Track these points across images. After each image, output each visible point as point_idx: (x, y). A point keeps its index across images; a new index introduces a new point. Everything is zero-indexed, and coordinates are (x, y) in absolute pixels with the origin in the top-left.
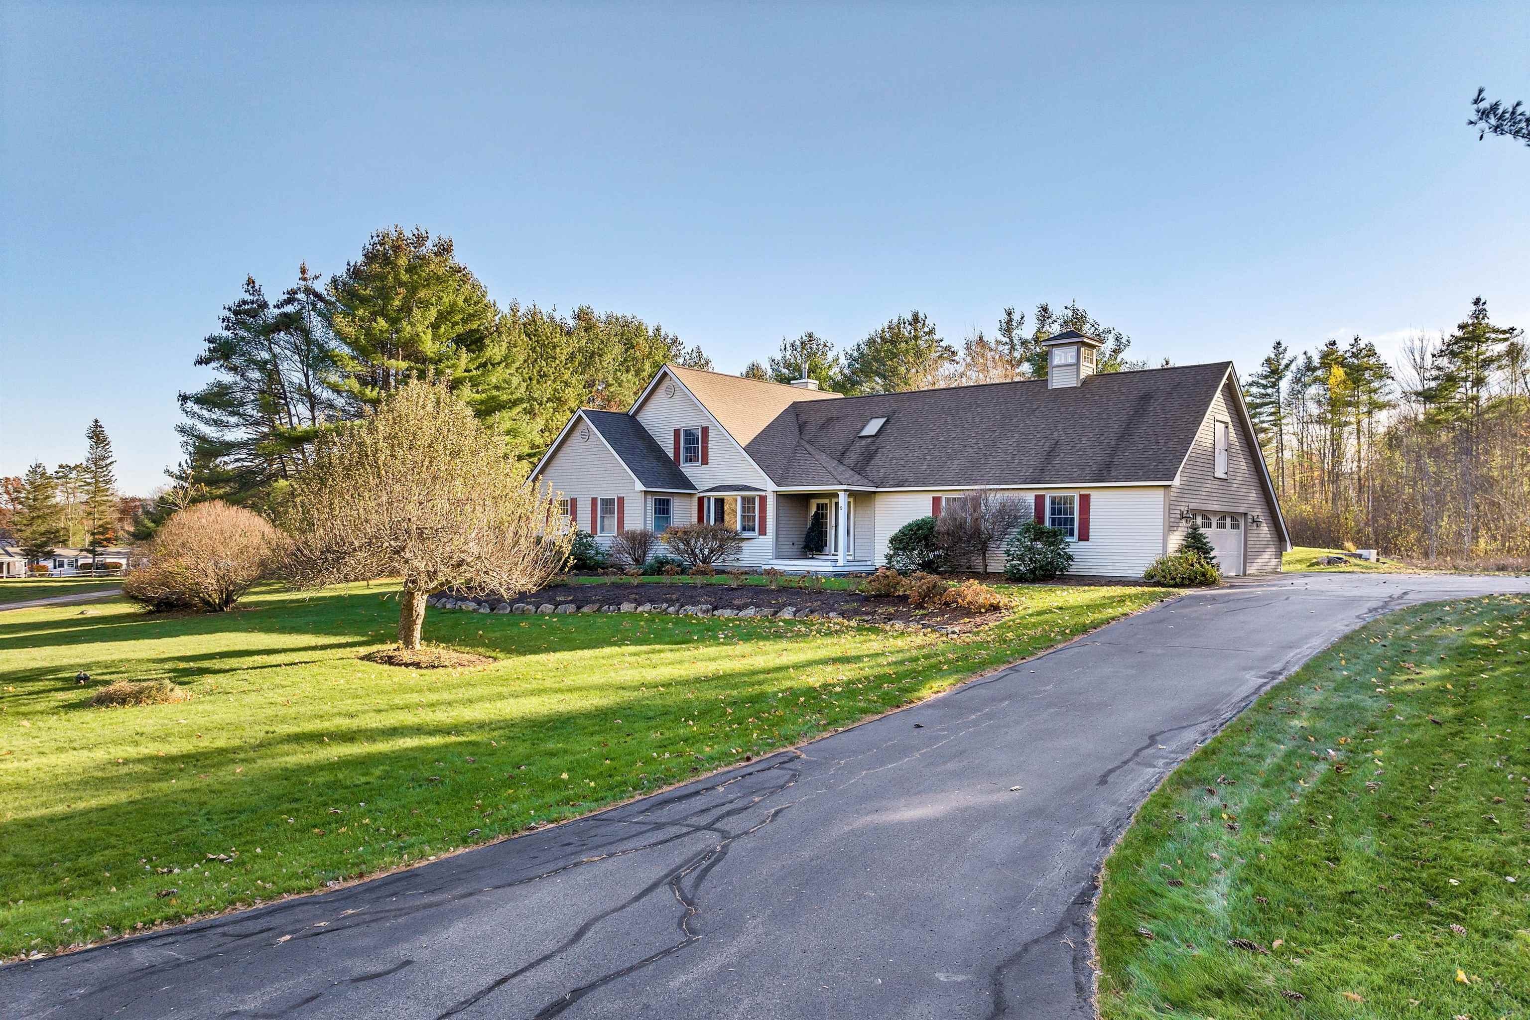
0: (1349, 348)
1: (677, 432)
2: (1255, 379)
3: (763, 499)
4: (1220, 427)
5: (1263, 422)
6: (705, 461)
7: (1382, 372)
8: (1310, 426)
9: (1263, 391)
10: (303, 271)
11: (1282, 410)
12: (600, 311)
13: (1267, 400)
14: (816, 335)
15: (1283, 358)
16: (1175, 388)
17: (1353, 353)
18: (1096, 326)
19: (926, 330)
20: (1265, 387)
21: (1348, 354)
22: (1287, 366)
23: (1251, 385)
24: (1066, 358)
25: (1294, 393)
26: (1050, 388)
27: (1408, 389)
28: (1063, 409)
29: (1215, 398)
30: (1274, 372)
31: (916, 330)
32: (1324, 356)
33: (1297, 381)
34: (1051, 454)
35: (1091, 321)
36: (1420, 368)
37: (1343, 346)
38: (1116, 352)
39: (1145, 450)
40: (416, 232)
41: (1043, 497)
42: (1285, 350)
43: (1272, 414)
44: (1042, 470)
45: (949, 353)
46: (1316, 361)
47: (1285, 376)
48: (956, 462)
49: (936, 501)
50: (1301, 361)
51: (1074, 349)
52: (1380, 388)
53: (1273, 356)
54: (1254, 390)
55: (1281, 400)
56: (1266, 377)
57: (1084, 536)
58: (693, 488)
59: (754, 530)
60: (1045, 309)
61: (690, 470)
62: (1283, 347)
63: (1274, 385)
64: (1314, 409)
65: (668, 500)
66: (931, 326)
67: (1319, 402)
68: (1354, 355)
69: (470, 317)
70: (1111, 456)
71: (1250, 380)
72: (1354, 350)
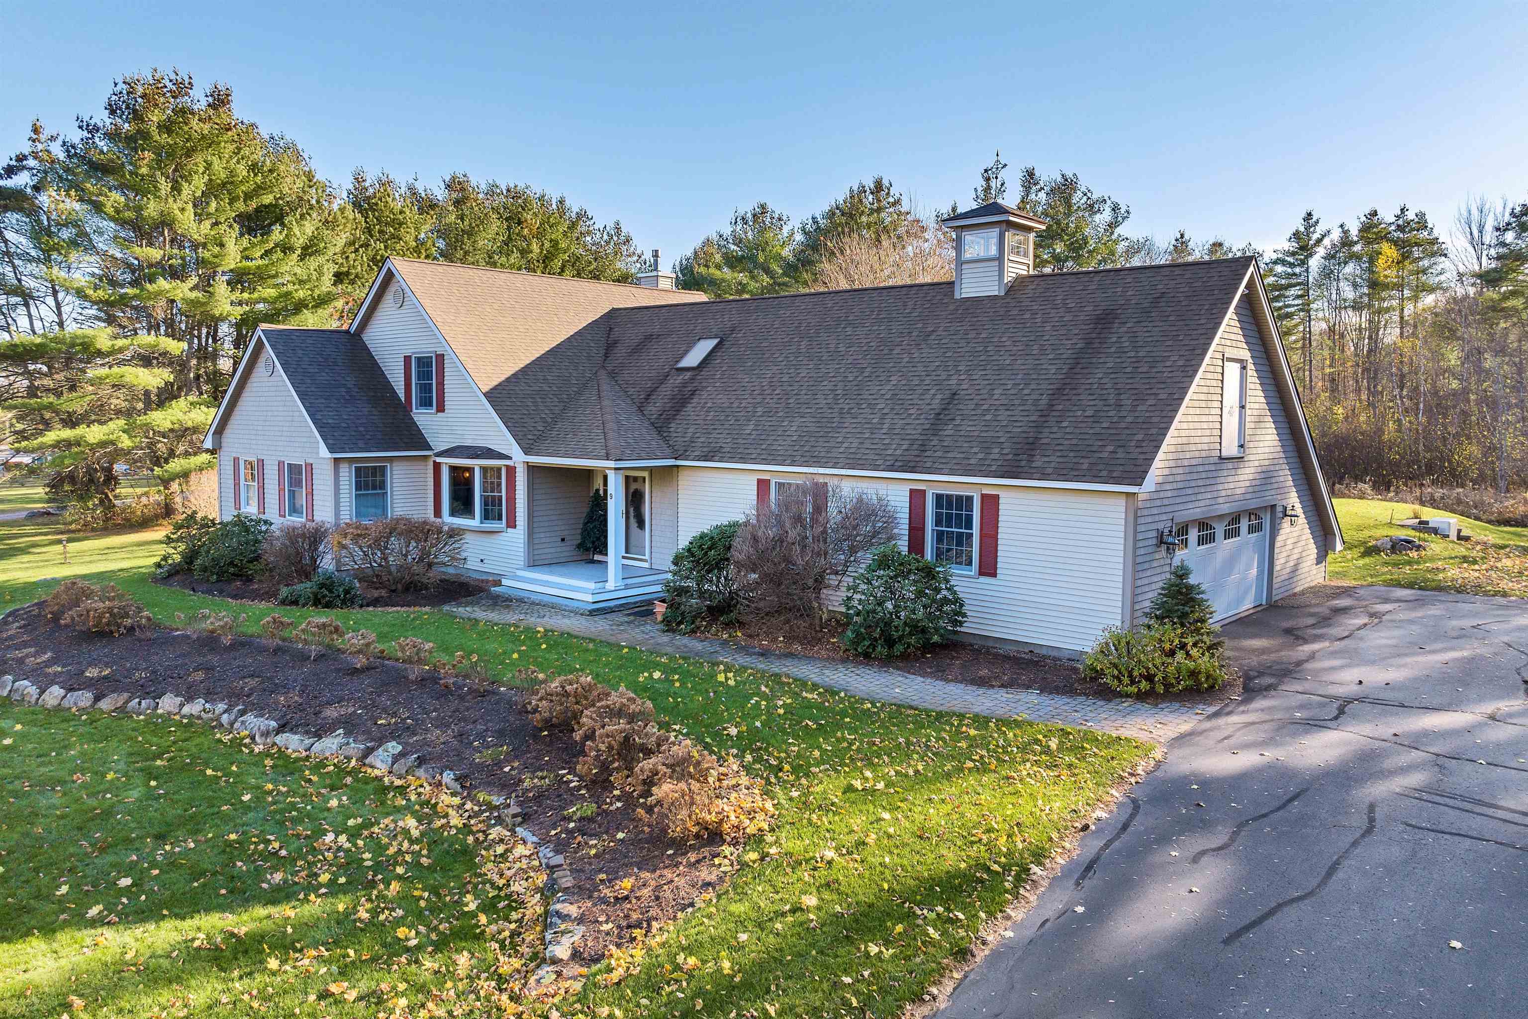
0: (1393, 219)
1: (407, 359)
2: (1280, 256)
3: (511, 471)
4: (1232, 371)
5: (1289, 306)
6: (441, 408)
7: (1434, 248)
8: (1343, 312)
9: (1289, 270)
10: (36, 130)
11: (1311, 292)
12: (479, 180)
13: (1293, 281)
14: (770, 206)
15: (1314, 232)
16: (1156, 300)
17: (1398, 226)
18: (1089, 195)
19: (891, 200)
20: (1292, 265)
21: (1393, 228)
22: (1319, 241)
23: (1275, 262)
24: (987, 248)
25: (1327, 274)
26: (957, 296)
27: (1462, 269)
28: (972, 335)
29: (1226, 321)
30: (1303, 248)
31: (879, 201)
32: (1365, 229)
33: (1329, 257)
34: (940, 418)
35: (1084, 189)
36: (1477, 244)
37: (1388, 215)
38: (1112, 225)
39: (1096, 418)
40: (173, 77)
41: (923, 492)
42: (1317, 222)
43: (1298, 297)
44: (923, 447)
45: (918, 229)
46: (1354, 232)
47: (1316, 253)
48: (798, 421)
49: (763, 485)
50: (1336, 235)
51: (995, 232)
52: (1430, 267)
53: (1302, 229)
54: (1279, 269)
55: (1311, 279)
56: (1293, 254)
57: (988, 568)
58: (429, 448)
59: (500, 518)
60: (1030, 174)
61: (423, 418)
62: (1314, 219)
63: (1303, 263)
64: (1349, 293)
65: (383, 469)
66: (898, 195)
67: (1355, 286)
68: (1400, 228)
69: (259, 189)
70: (1038, 427)
71: (1274, 256)
72: (1400, 222)
